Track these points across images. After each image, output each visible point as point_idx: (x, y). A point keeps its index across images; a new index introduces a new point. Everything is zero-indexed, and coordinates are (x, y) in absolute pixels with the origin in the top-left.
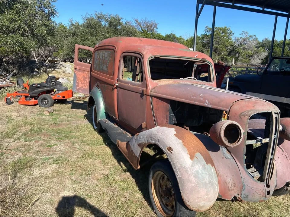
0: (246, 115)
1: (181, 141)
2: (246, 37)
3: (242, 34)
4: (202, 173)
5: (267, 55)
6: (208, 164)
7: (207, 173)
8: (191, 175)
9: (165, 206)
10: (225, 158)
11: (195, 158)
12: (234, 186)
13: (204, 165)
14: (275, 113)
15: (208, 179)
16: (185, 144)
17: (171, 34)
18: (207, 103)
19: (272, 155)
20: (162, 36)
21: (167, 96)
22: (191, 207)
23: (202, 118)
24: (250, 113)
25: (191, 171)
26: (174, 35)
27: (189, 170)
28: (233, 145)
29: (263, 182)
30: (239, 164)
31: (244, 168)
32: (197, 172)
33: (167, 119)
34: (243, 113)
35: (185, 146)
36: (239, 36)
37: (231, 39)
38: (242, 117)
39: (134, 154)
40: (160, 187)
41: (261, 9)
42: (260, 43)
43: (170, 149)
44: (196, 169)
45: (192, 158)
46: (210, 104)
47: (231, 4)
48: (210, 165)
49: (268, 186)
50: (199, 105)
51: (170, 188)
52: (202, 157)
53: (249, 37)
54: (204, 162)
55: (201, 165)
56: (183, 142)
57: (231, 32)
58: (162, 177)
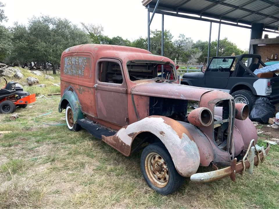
0: (213, 103)
1: (170, 126)
2: (183, 39)
3: (180, 37)
4: (189, 147)
5: (201, 55)
6: (192, 141)
7: (193, 147)
8: (182, 150)
9: (157, 180)
10: (200, 136)
11: (183, 138)
12: (210, 156)
13: (190, 142)
14: (232, 100)
15: (193, 151)
16: (173, 128)
17: (118, 37)
18: (182, 96)
19: (232, 130)
20: (109, 39)
21: (148, 94)
22: (183, 174)
23: (173, 110)
24: (215, 101)
25: (181, 147)
26: (121, 38)
27: (180, 147)
28: (207, 125)
29: (227, 151)
30: (210, 139)
31: (214, 142)
32: (186, 147)
33: (148, 112)
34: (210, 101)
35: (173, 129)
36: (178, 39)
37: (171, 41)
38: (210, 104)
39: (125, 144)
40: (151, 166)
41: (199, 16)
42: (194, 44)
43: (162, 133)
44: (185, 145)
45: (180, 137)
46: (185, 97)
47: (176, 13)
48: (193, 141)
49: (231, 154)
50: (176, 98)
51: (162, 165)
52: (187, 136)
53: (186, 39)
54: (189, 140)
55: (188, 142)
56: (172, 127)
57: (171, 35)
58: (153, 158)
